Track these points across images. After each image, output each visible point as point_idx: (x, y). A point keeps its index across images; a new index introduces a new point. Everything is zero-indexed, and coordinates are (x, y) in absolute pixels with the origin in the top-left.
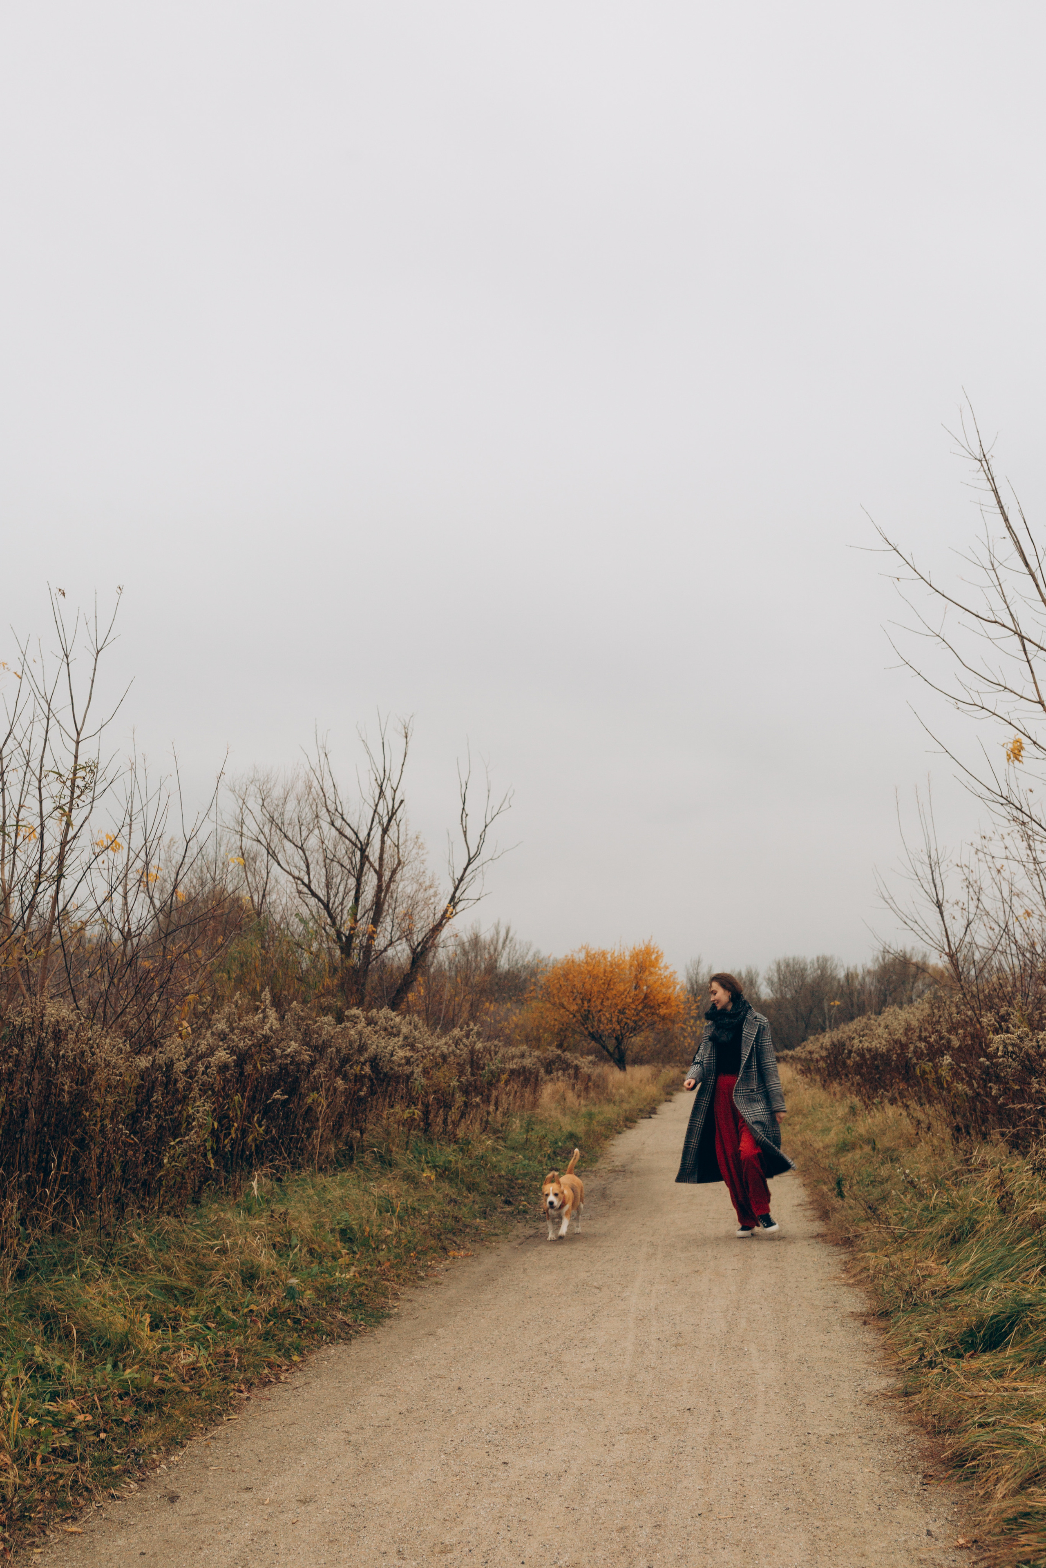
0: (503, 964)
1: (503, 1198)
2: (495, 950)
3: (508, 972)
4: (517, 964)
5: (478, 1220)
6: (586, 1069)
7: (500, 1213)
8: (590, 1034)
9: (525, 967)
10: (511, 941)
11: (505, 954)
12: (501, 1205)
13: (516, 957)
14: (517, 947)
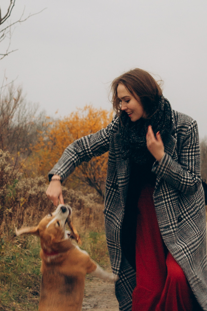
0: (14, 122)
1: (31, 290)
2: (8, 107)
3: (18, 128)
4: (25, 121)
5: (14, 303)
6: (88, 203)
7: (30, 301)
8: (88, 180)
9: (33, 124)
10: (21, 101)
11: (16, 113)
12: (31, 295)
13: (25, 115)
14: (27, 107)
